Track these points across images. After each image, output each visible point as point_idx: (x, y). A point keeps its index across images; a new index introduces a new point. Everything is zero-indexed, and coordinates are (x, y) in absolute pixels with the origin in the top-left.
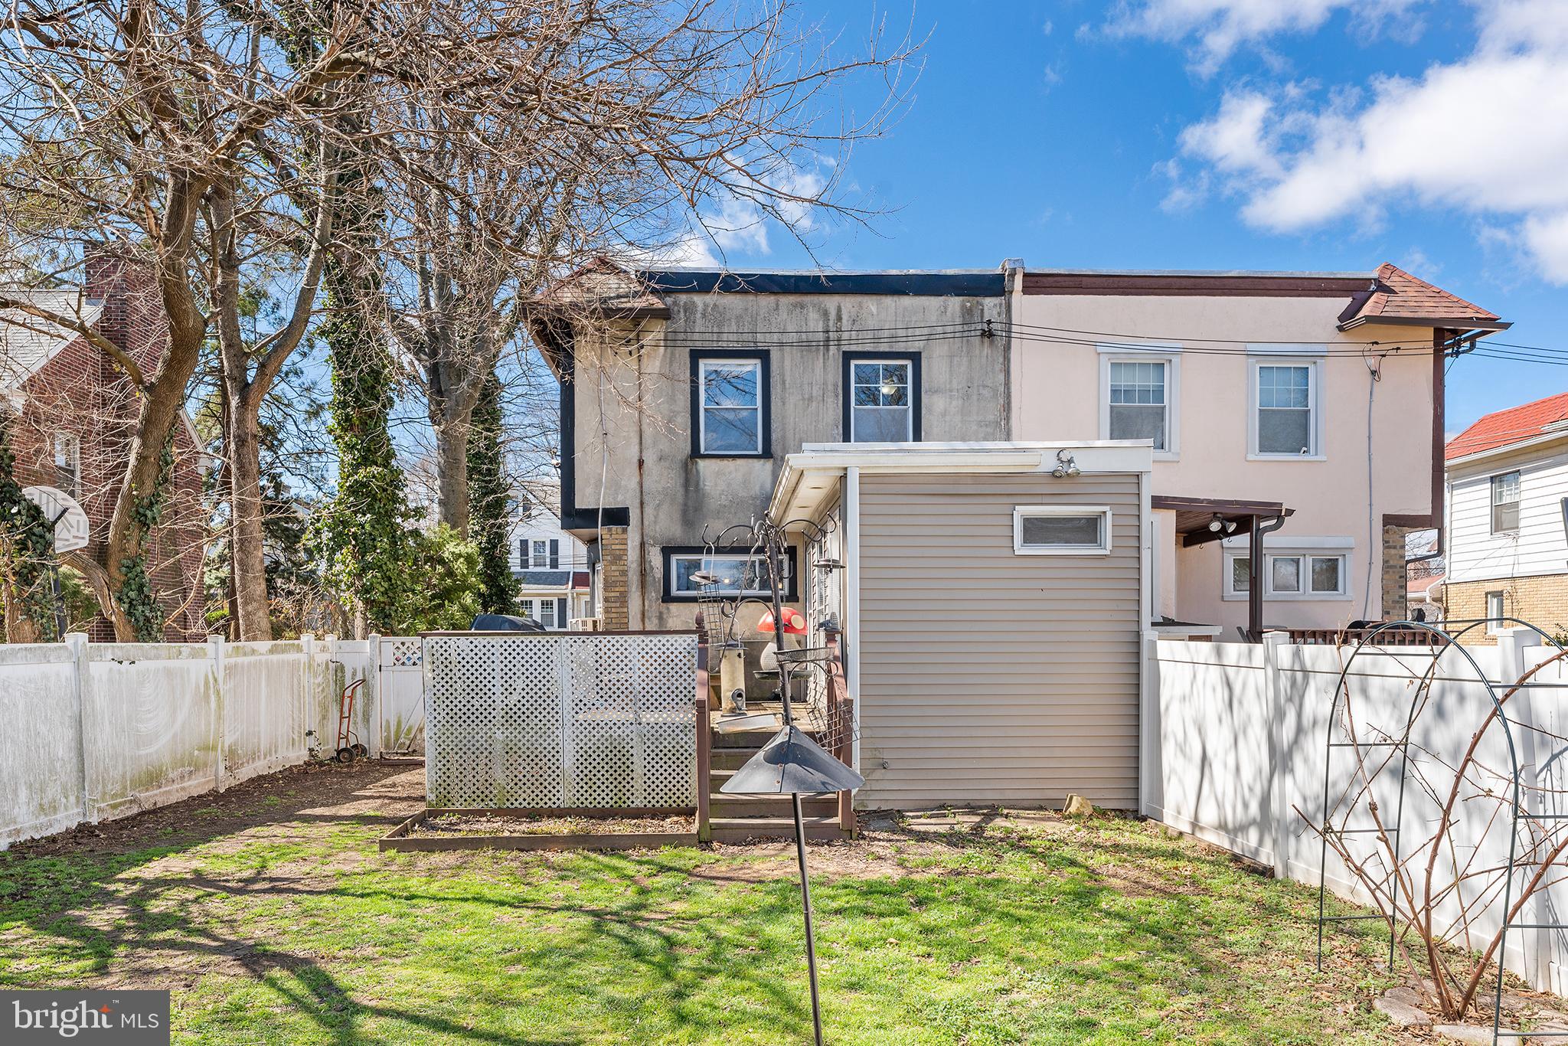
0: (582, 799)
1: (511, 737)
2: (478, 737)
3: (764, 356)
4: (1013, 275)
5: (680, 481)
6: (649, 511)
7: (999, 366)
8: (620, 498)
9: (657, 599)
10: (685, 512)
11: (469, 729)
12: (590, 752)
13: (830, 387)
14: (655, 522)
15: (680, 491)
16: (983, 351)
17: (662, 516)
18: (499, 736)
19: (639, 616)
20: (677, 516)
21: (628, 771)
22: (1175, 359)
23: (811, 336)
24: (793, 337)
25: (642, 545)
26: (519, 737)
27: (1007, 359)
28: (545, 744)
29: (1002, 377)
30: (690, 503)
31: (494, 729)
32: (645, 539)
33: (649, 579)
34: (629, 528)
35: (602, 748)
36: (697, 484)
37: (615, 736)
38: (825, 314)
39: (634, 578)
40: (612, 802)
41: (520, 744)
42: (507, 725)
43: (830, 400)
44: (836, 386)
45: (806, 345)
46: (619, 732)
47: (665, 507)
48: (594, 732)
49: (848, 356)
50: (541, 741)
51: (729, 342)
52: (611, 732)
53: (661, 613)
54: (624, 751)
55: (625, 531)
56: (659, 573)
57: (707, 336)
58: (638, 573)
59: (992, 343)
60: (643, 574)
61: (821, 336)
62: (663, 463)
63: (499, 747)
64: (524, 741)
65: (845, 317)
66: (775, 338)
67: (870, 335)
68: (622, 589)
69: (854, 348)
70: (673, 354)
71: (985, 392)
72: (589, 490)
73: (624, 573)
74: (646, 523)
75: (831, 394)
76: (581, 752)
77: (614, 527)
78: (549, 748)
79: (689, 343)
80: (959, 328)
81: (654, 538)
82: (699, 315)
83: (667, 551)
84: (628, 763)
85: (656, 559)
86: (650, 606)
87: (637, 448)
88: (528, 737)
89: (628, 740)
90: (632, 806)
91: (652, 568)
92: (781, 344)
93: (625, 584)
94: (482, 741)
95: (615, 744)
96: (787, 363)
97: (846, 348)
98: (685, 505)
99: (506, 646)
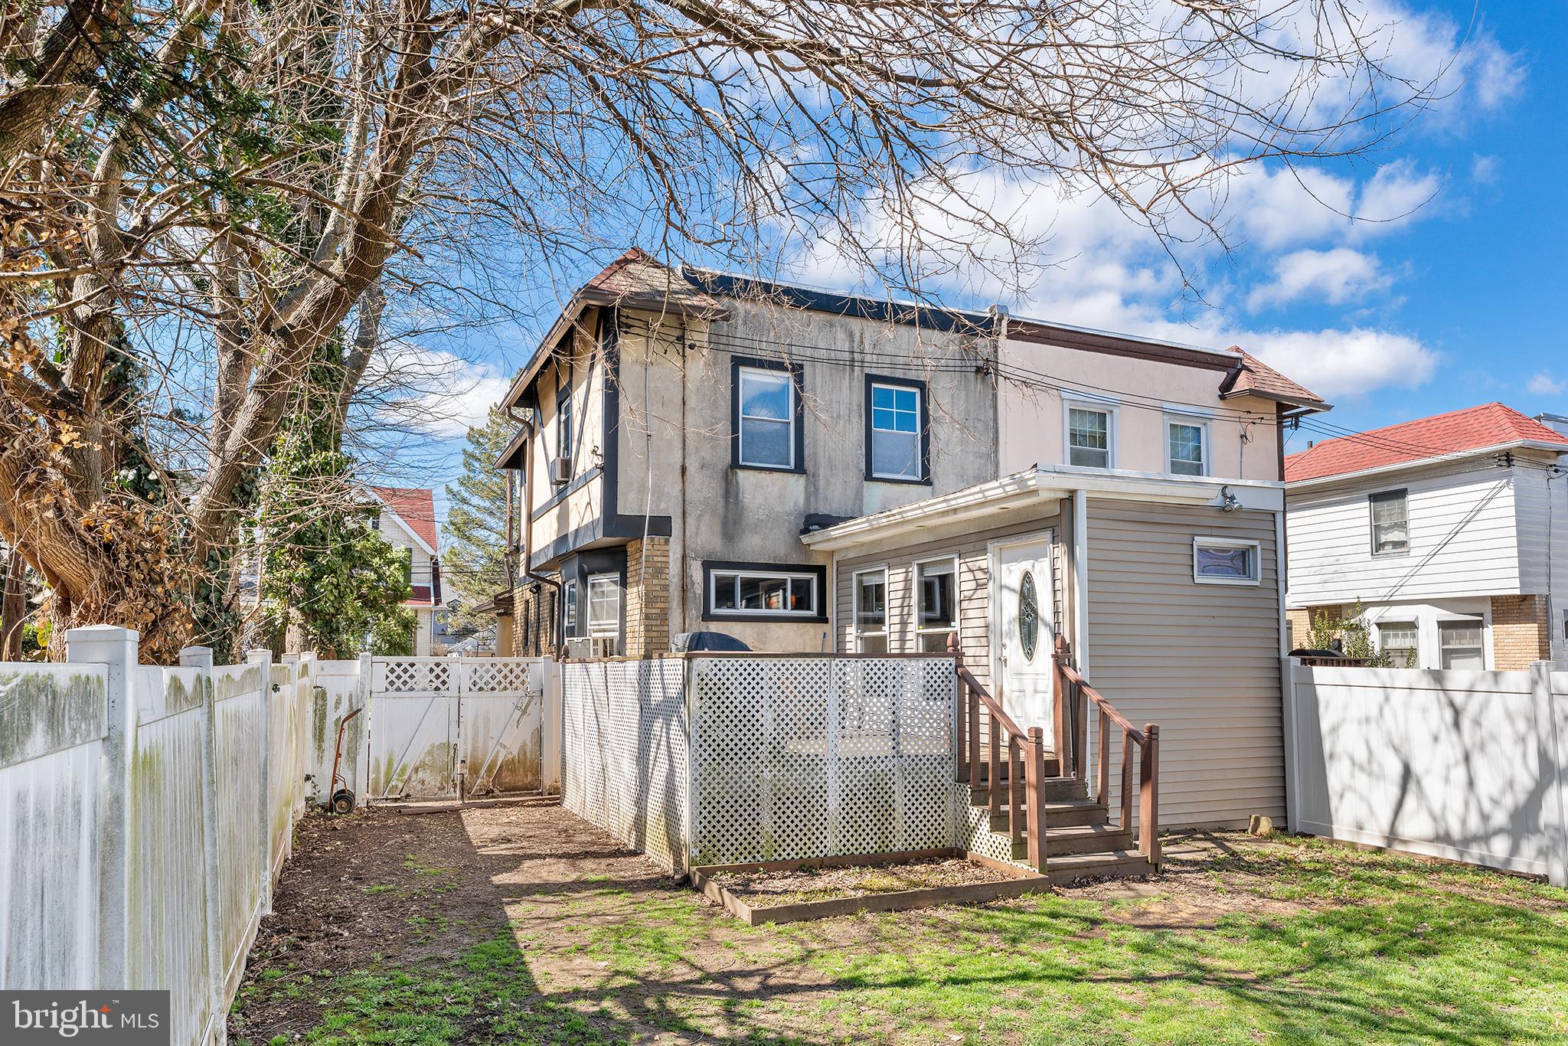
0: (848, 845)
1: (779, 775)
2: (745, 777)
3: (798, 370)
4: (1000, 320)
5: (721, 492)
6: (691, 521)
7: (989, 403)
8: (663, 505)
9: (698, 617)
10: (725, 524)
11: (737, 769)
12: (855, 790)
13: (855, 408)
14: (697, 534)
15: (722, 501)
16: (976, 386)
17: (703, 528)
18: (767, 775)
20: (718, 528)
21: (890, 811)
22: (1116, 411)
23: (839, 355)
24: (823, 354)
25: (684, 557)
26: (788, 775)
27: (995, 397)
28: (813, 784)
29: (991, 412)
30: (730, 516)
31: (762, 767)
32: (687, 551)
33: (690, 595)
34: (672, 539)
35: (867, 785)
36: (737, 496)
37: (879, 771)
38: (851, 335)
39: (675, 593)
40: (876, 847)
41: (788, 784)
42: (775, 762)
43: (855, 420)
44: (859, 406)
45: (834, 363)
46: (883, 766)
47: (707, 518)
48: (859, 768)
49: (870, 379)
50: (809, 779)
51: (766, 353)
52: (875, 767)
54: (886, 788)
55: (667, 542)
56: (699, 590)
57: (747, 343)
58: (680, 589)
59: (983, 379)
60: (684, 589)
61: (847, 356)
62: (704, 471)
63: (766, 788)
64: (792, 780)
65: (867, 342)
66: (808, 352)
67: (888, 360)
68: (663, 605)
69: (874, 372)
70: (715, 358)
71: (979, 425)
72: (632, 496)
73: (665, 588)
74: (688, 534)
75: (855, 414)
76: (847, 791)
77: (657, 538)
78: (817, 788)
79: (731, 348)
80: (958, 363)
81: (695, 551)
82: (740, 322)
83: (708, 565)
84: (890, 801)
85: (696, 572)
86: (691, 625)
87: (680, 452)
88: (796, 775)
89: (890, 775)
90: (895, 850)
91: (693, 584)
92: (813, 360)
93: (666, 599)
94: (749, 782)
95: (878, 780)
96: (818, 379)
97: (867, 371)
98: (725, 517)
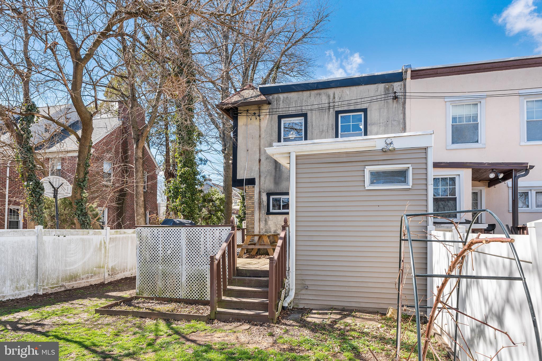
0: (188, 295)
1: (164, 268)
2: (153, 268)
3: (305, 115)
4: (406, 72)
5: (274, 167)
6: (262, 179)
7: (400, 111)
8: (252, 174)
9: (265, 213)
10: (275, 179)
11: (150, 265)
12: (191, 276)
13: (330, 126)
14: (264, 183)
15: (274, 170)
16: (394, 105)
17: (267, 181)
18: (160, 268)
19: (258, 220)
20: (272, 180)
21: (205, 285)
22: (483, 101)
23: (323, 106)
24: (316, 106)
25: (260, 192)
26: (167, 268)
27: (404, 108)
28: (175, 272)
29: (402, 116)
30: (277, 176)
31: (159, 265)
32: (261, 190)
33: (262, 205)
34: (255, 186)
35: (196, 274)
36: (280, 168)
37: (200, 269)
38: (329, 96)
39: (256, 205)
40: (198, 297)
41: (167, 271)
42: (163, 263)
43: (330, 131)
44: (332, 125)
45: (321, 109)
46: (202, 268)
47: (268, 177)
48: (193, 267)
49: (337, 113)
50: (174, 270)
51: (292, 111)
53: (266, 219)
54: (203, 276)
55: (254, 187)
56: (265, 203)
57: (284, 109)
58: (258, 203)
59: (397, 101)
60: (260, 203)
61: (327, 105)
62: (267, 160)
63: (160, 272)
64: (168, 270)
65: (336, 97)
66: (309, 108)
67: (346, 102)
68: (252, 210)
69: (340, 109)
70: (272, 118)
71: (395, 123)
72: (242, 172)
73: (253, 203)
74: (261, 184)
75: (330, 129)
76: (188, 276)
77: (250, 186)
78: (177, 273)
79: (277, 113)
80: (383, 96)
81: (264, 190)
82: (281, 102)
83: (269, 195)
84: (205, 281)
85: (264, 198)
86: (262, 216)
87: (259, 154)
88: (170, 268)
89: (205, 271)
90: (206, 299)
91: (263, 201)
92: (311, 110)
93: (253, 208)
94: (154, 270)
95: (200, 273)
96: (314, 117)
97: (336, 109)
98: (275, 176)
99: (163, 231)
